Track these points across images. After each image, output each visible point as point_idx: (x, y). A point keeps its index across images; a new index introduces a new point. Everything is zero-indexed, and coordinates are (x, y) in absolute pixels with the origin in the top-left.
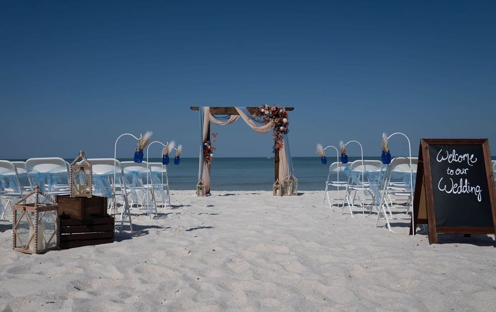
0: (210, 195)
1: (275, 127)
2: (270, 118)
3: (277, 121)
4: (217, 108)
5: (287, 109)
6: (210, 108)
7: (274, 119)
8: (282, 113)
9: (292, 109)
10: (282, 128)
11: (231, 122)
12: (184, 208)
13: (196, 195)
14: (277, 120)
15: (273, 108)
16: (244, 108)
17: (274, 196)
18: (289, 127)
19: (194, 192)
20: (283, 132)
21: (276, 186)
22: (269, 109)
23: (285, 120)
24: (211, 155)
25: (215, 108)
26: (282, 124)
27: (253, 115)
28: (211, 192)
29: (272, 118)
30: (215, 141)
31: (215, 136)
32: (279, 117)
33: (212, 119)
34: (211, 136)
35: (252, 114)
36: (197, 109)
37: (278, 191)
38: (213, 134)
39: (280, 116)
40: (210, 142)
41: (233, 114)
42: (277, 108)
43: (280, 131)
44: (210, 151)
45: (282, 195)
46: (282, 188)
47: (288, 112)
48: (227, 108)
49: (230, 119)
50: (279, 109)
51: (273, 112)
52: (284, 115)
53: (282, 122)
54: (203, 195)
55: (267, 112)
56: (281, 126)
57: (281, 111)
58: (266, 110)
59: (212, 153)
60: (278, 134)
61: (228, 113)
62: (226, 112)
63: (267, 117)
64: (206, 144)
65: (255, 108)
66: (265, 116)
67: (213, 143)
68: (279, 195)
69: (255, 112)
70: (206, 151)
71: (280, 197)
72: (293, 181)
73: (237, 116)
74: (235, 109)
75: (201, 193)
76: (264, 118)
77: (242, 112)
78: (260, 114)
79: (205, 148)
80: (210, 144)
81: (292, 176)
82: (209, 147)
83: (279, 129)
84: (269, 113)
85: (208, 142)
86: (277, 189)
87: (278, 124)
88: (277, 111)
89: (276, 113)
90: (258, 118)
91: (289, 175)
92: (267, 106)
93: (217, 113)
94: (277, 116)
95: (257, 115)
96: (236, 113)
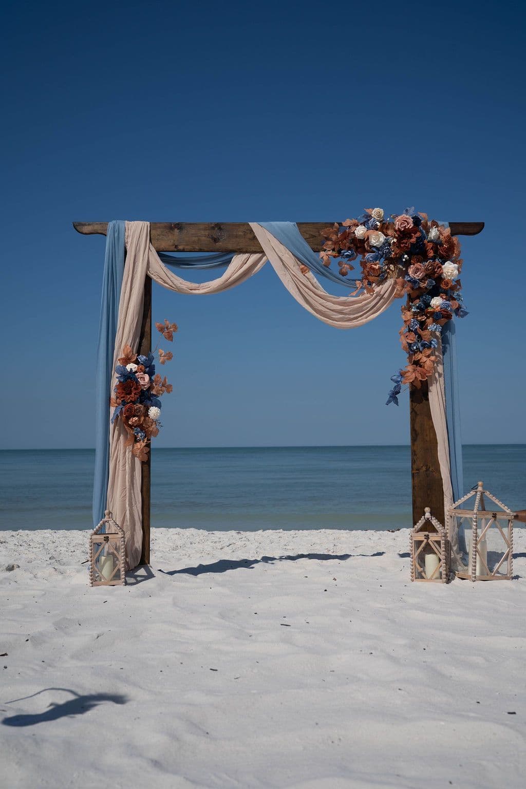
0: (150, 576)
1: (411, 299)
2: (390, 261)
3: (420, 275)
4: (179, 226)
5: (458, 228)
6: (153, 227)
7: (407, 264)
8: (437, 244)
9: (474, 228)
10: (437, 302)
11: (231, 283)
14: (416, 271)
15: (404, 220)
16: (289, 224)
17: (418, 583)
18: (465, 297)
20: (443, 317)
21: (422, 537)
22: (384, 228)
23: (449, 269)
24: (153, 411)
25: (172, 226)
26: (438, 286)
27: (322, 254)
29: (396, 260)
30: (169, 356)
31: (170, 337)
32: (426, 258)
33: (159, 269)
34: (157, 337)
35: (317, 251)
36: (99, 229)
37: (430, 559)
38: (162, 330)
39: (431, 254)
40: (151, 359)
41: (240, 251)
42: (417, 221)
43: (432, 314)
44: (147, 398)
47: (460, 240)
48: (219, 226)
49: (230, 271)
50: (428, 227)
51: (404, 235)
52: (445, 252)
53: (440, 279)
54: (117, 576)
55: (377, 239)
56: (435, 292)
57: (433, 233)
58: (376, 228)
59: (158, 405)
60: (423, 325)
61: (219, 245)
62: (216, 240)
63: (376, 258)
64: (132, 367)
65: (330, 225)
66: (368, 255)
67: (163, 363)
68: (437, 575)
69: (330, 243)
70: (129, 398)
71: (441, 586)
72: (495, 516)
73: (254, 257)
74: (251, 231)
75: (106, 571)
76: (364, 264)
77: (275, 242)
78: (349, 249)
79: (128, 381)
80: (150, 370)
81: (487, 493)
82: (144, 380)
83: (428, 305)
84: (387, 243)
85: (142, 358)
86: (428, 549)
87: (422, 285)
88: (418, 234)
89: (413, 240)
90: (340, 264)
91: (473, 493)
92: (376, 212)
93: (181, 247)
94: (417, 254)
95: (339, 252)
96: (252, 246)
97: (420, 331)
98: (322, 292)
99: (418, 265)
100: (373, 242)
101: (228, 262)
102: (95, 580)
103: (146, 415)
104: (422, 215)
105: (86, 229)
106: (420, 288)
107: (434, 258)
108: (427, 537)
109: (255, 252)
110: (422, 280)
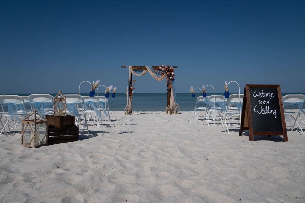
0: (132, 114)
1: (167, 77)
4: (136, 66)
5: (174, 67)
6: (132, 66)
7: (167, 72)
8: (171, 70)
9: (176, 67)
10: (171, 77)
11: (143, 74)
12: (118, 121)
13: (124, 114)
14: (168, 73)
15: (166, 67)
16: (151, 66)
17: (167, 115)
18: (175, 77)
19: (123, 112)
21: (167, 109)
22: (164, 67)
23: (173, 73)
24: (133, 92)
25: (135, 67)
26: (171, 75)
28: (132, 112)
29: (165, 72)
30: (134, 84)
33: (133, 72)
35: (155, 70)
36: (125, 67)
37: (169, 112)
38: (133, 81)
40: (132, 85)
42: (168, 67)
44: (132, 90)
45: (171, 114)
46: (171, 110)
47: (174, 69)
48: (141, 67)
49: (143, 73)
50: (170, 67)
51: (166, 69)
53: (171, 74)
54: (128, 114)
55: (163, 69)
56: (171, 76)
57: (171, 68)
60: (169, 81)
62: (141, 68)
65: (156, 67)
66: (162, 71)
68: (169, 114)
70: (130, 90)
73: (146, 71)
74: (146, 67)
77: (149, 69)
78: (159, 70)
79: (129, 88)
82: (131, 88)
83: (170, 78)
84: (164, 70)
87: (169, 75)
89: (168, 69)
90: (158, 72)
96: (146, 69)
98: (156, 76)
100: (162, 69)
103: (132, 92)
107: (170, 72)
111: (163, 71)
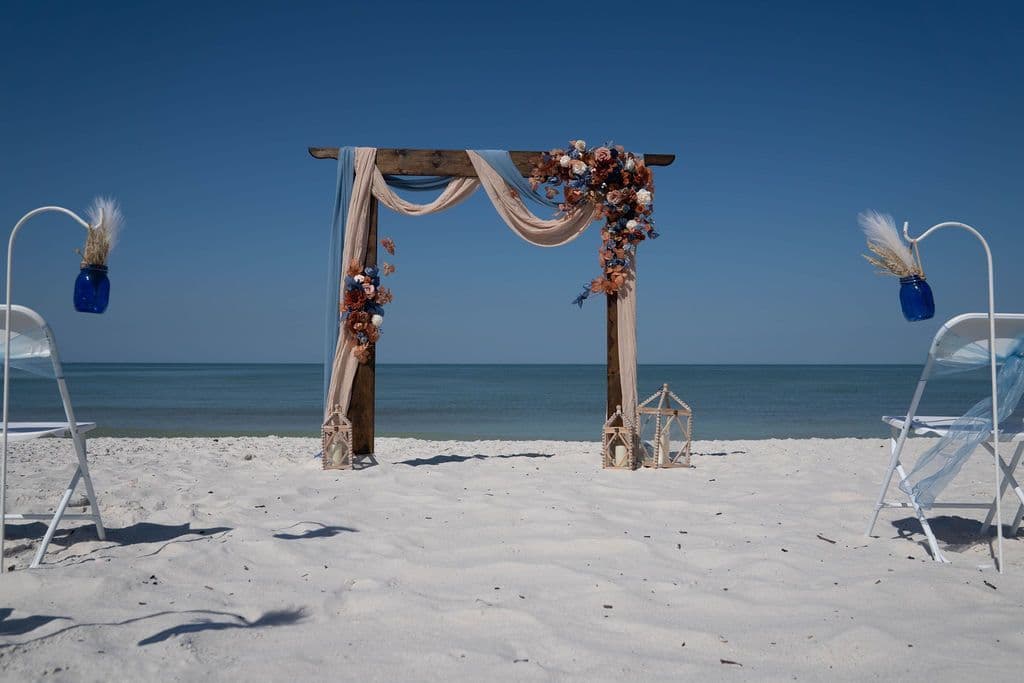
0: (374, 463)
1: (610, 221)
2: (591, 187)
3: (616, 201)
4: (403, 152)
5: (651, 160)
6: (378, 152)
7: (606, 191)
8: (632, 173)
9: (666, 160)
10: (631, 224)
11: (448, 205)
13: (318, 463)
14: (613, 197)
15: (602, 152)
16: (501, 153)
17: (609, 470)
19: (316, 444)
20: (637, 237)
21: (612, 430)
22: (586, 157)
23: (643, 196)
24: (376, 319)
25: (396, 153)
26: (633, 208)
27: (531, 179)
29: (596, 187)
30: (392, 269)
32: (621, 185)
33: (381, 189)
34: (382, 251)
35: (527, 177)
36: (334, 155)
37: (620, 449)
38: (385, 244)
39: (627, 182)
40: (375, 272)
41: (456, 176)
42: (614, 153)
43: (628, 235)
44: (372, 306)
45: (635, 466)
46: (636, 439)
47: (653, 170)
48: (439, 153)
49: (449, 193)
50: (624, 158)
51: (603, 165)
52: (640, 180)
53: (634, 204)
54: (345, 462)
55: (580, 168)
56: (631, 215)
57: (629, 164)
58: (578, 158)
59: (381, 313)
60: (619, 245)
61: (439, 169)
62: (436, 165)
63: (578, 185)
64: (359, 278)
65: (538, 154)
66: (572, 182)
67: (387, 274)
68: (625, 463)
69: (537, 170)
70: (356, 305)
71: (629, 472)
72: (676, 413)
73: (469, 182)
74: (468, 158)
75: (336, 457)
76: (567, 190)
77: (488, 169)
78: (555, 176)
79: (355, 291)
80: (375, 280)
81: (671, 394)
82: (370, 290)
83: (624, 227)
84: (587, 172)
85: (368, 270)
86: (618, 442)
87: (619, 209)
88: (615, 165)
89: (611, 170)
90: (546, 188)
91: (659, 393)
92: (579, 144)
93: (404, 171)
94: (614, 182)
95: (546, 177)
96: (468, 171)
97: (616, 250)
99: (615, 192)
100: (576, 170)
101: (445, 185)
102: (326, 465)
103: (370, 321)
104: (619, 148)
105: (320, 154)
106: (616, 212)
107: (629, 186)
108: (617, 431)
109: (471, 177)
110: (619, 205)
111: (581, 179)
